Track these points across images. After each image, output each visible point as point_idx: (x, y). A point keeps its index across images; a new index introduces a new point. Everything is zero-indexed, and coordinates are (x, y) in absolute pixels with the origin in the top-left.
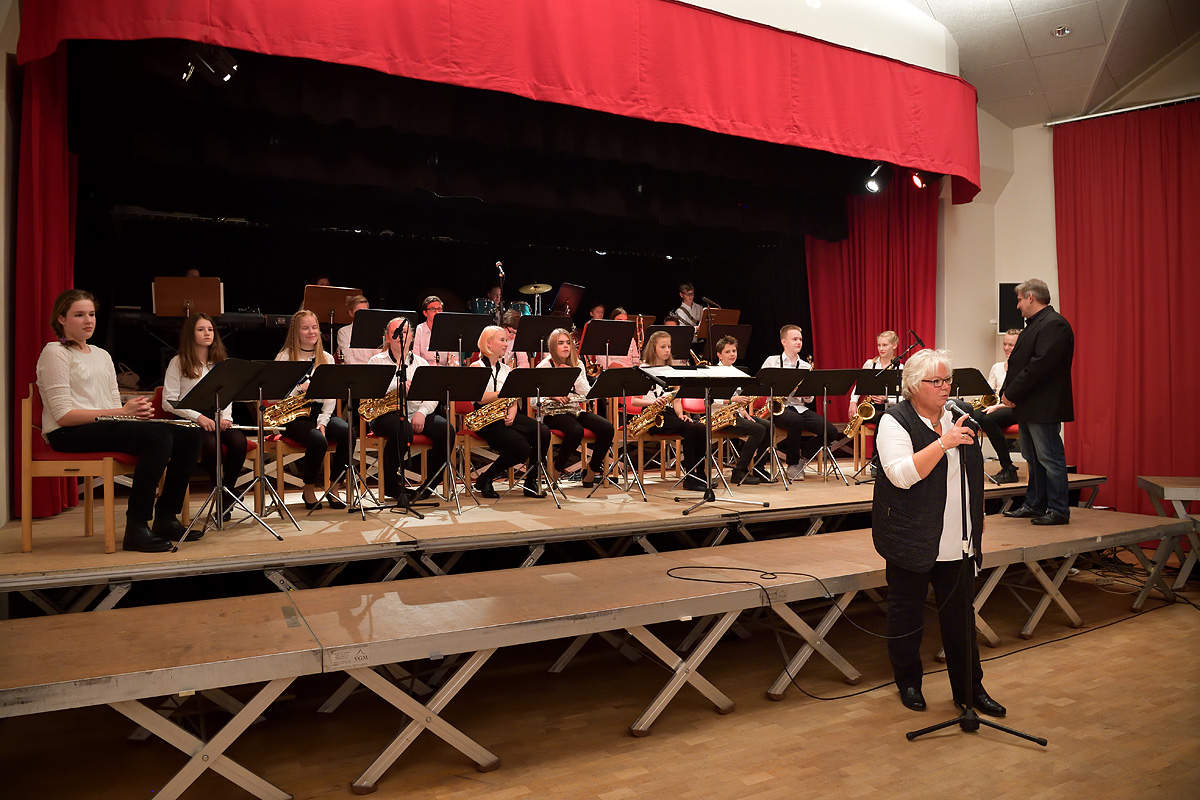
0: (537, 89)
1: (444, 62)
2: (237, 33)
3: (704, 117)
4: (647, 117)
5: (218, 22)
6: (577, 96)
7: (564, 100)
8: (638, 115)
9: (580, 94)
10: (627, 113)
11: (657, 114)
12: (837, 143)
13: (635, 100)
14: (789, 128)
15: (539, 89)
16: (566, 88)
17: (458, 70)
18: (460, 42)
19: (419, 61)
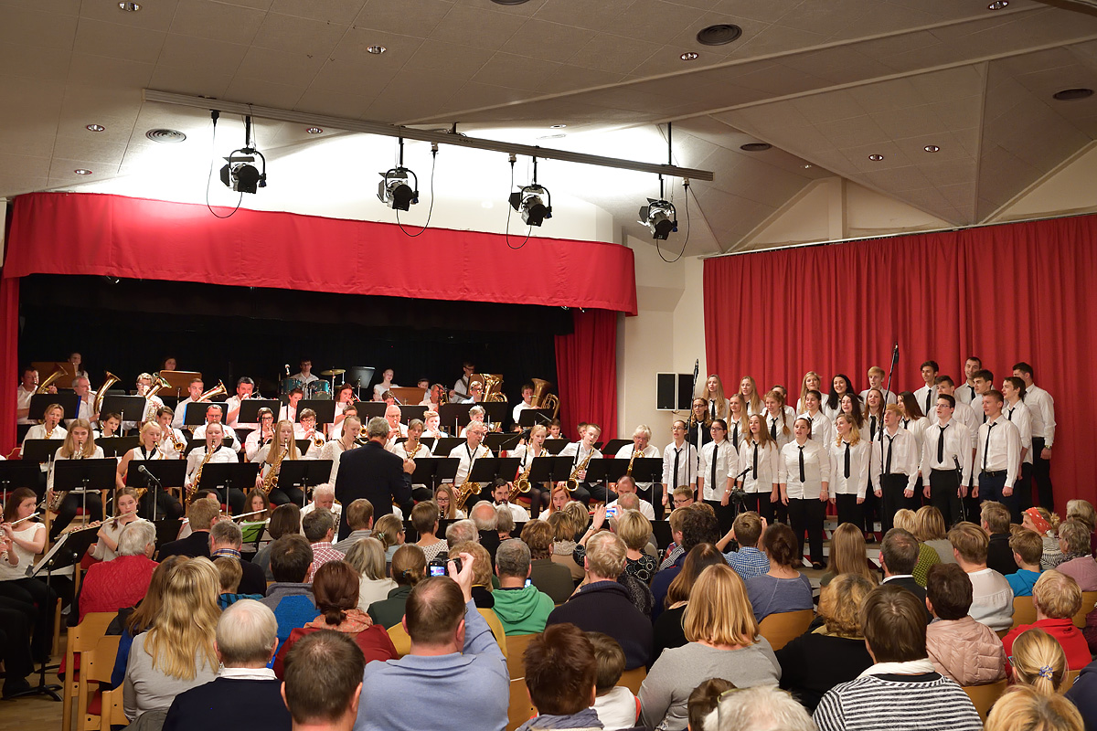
0: (291, 283)
1: (237, 274)
3: (399, 290)
4: (361, 293)
5: (114, 264)
8: (355, 293)
9: (318, 284)
10: (348, 292)
11: (369, 290)
12: (497, 296)
13: (354, 284)
14: (460, 290)
15: (294, 283)
16: (309, 281)
17: (244, 278)
18: (247, 262)
19: (222, 275)
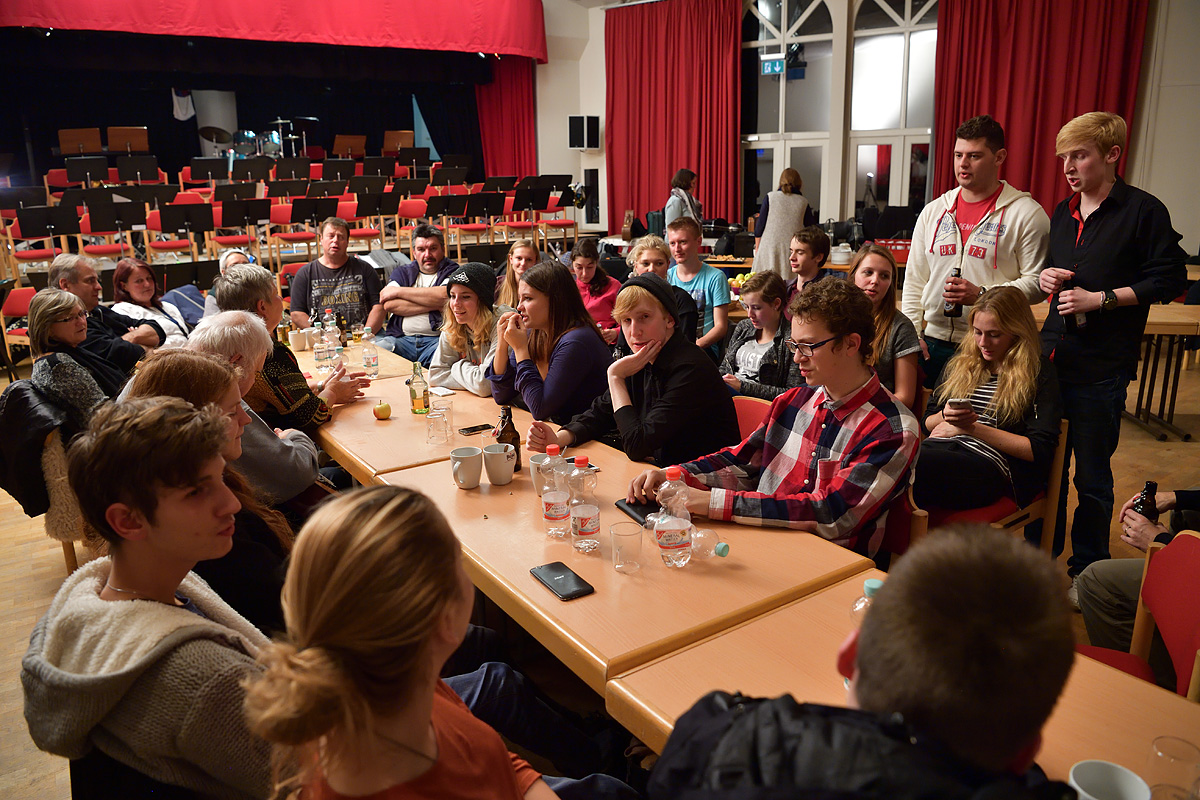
2: (50, 20)
3: (325, 36)
4: (288, 40)
6: (243, 33)
7: (236, 36)
8: (283, 40)
10: (276, 39)
11: (295, 37)
14: (383, 37)
15: (222, 31)
16: (237, 29)
17: (172, 26)
18: (171, 10)
19: (149, 24)
